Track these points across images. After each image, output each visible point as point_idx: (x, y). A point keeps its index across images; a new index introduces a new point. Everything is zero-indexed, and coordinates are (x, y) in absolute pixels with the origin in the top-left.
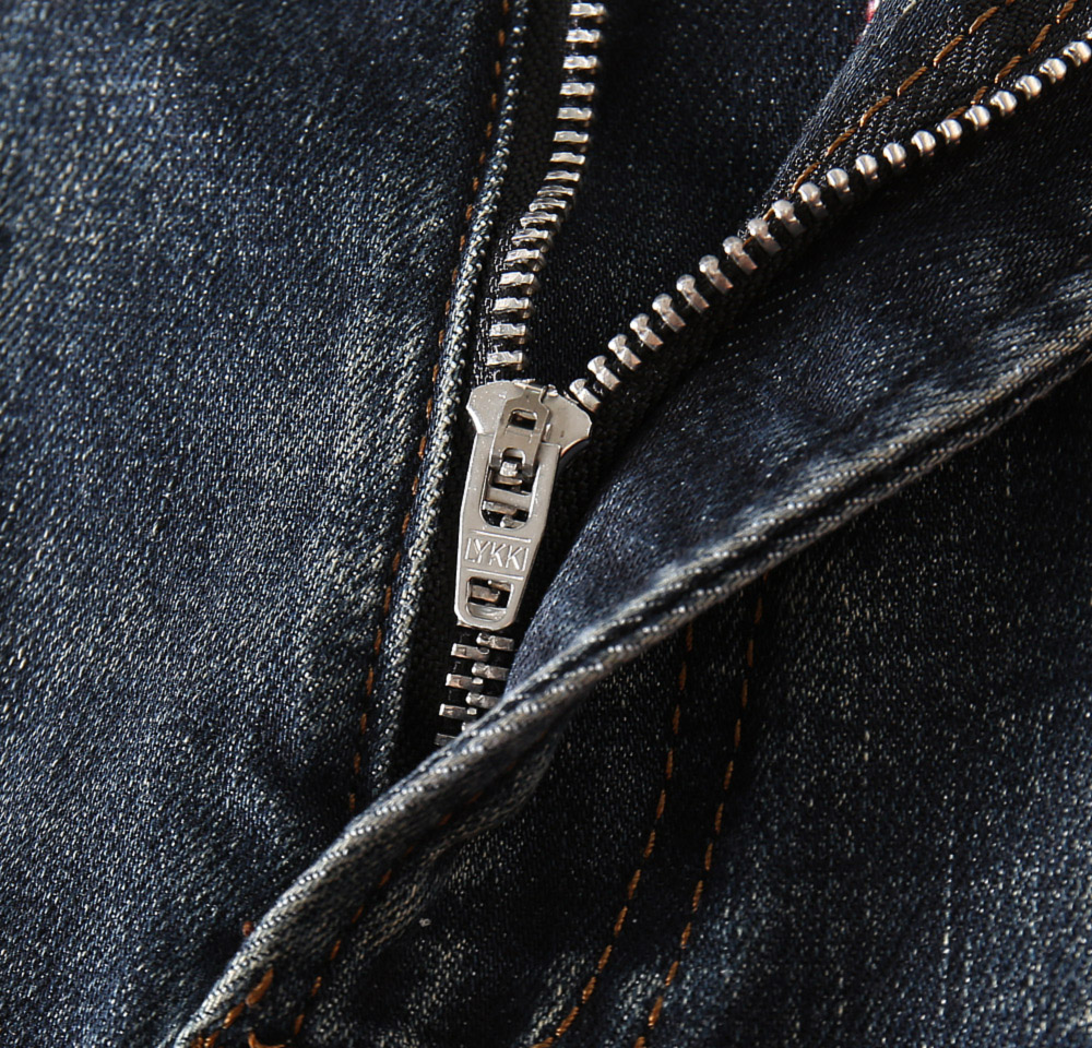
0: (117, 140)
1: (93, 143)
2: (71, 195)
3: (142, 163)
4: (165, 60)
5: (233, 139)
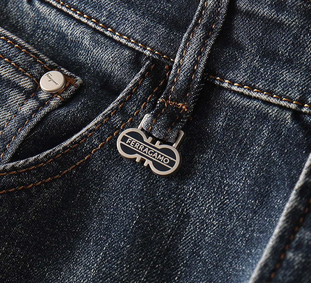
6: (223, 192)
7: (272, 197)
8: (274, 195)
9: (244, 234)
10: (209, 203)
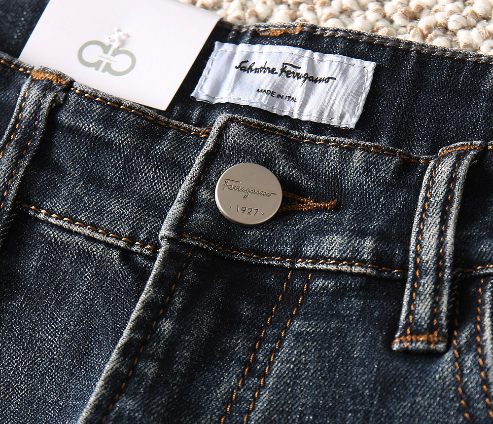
0: (38, 354)
1: (28, 352)
2: (17, 368)
3: (45, 364)
4: (62, 332)
5: (78, 365)
6: (34, 349)
7: (93, 356)
8: (95, 353)
9: (57, 401)
10: (16, 362)
